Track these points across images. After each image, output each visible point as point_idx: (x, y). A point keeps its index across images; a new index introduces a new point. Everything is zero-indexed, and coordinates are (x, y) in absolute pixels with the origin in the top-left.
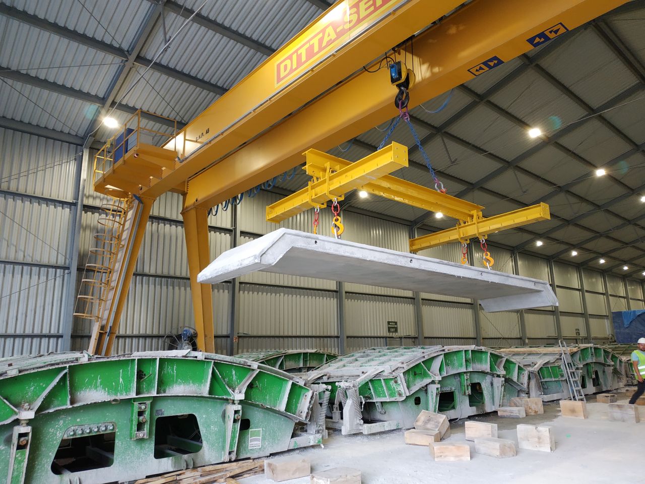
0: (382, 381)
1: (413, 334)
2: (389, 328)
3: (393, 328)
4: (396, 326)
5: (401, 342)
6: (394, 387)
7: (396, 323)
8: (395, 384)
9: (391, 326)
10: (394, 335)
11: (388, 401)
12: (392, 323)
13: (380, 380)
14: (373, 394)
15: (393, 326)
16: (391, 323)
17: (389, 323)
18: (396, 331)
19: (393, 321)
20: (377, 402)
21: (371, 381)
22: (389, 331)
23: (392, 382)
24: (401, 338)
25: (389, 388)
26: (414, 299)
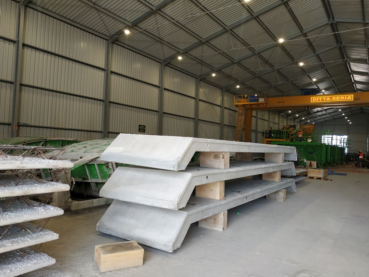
0: (96, 165)
4: (144, 128)
6: (106, 171)
7: (145, 126)
8: (106, 169)
9: (141, 128)
11: (100, 182)
13: (94, 164)
14: (89, 176)
15: (142, 128)
16: (141, 126)
17: (140, 126)
18: (144, 131)
19: (142, 125)
20: (92, 182)
21: (87, 164)
22: (139, 131)
23: (104, 167)
25: (101, 172)
26: (158, 112)
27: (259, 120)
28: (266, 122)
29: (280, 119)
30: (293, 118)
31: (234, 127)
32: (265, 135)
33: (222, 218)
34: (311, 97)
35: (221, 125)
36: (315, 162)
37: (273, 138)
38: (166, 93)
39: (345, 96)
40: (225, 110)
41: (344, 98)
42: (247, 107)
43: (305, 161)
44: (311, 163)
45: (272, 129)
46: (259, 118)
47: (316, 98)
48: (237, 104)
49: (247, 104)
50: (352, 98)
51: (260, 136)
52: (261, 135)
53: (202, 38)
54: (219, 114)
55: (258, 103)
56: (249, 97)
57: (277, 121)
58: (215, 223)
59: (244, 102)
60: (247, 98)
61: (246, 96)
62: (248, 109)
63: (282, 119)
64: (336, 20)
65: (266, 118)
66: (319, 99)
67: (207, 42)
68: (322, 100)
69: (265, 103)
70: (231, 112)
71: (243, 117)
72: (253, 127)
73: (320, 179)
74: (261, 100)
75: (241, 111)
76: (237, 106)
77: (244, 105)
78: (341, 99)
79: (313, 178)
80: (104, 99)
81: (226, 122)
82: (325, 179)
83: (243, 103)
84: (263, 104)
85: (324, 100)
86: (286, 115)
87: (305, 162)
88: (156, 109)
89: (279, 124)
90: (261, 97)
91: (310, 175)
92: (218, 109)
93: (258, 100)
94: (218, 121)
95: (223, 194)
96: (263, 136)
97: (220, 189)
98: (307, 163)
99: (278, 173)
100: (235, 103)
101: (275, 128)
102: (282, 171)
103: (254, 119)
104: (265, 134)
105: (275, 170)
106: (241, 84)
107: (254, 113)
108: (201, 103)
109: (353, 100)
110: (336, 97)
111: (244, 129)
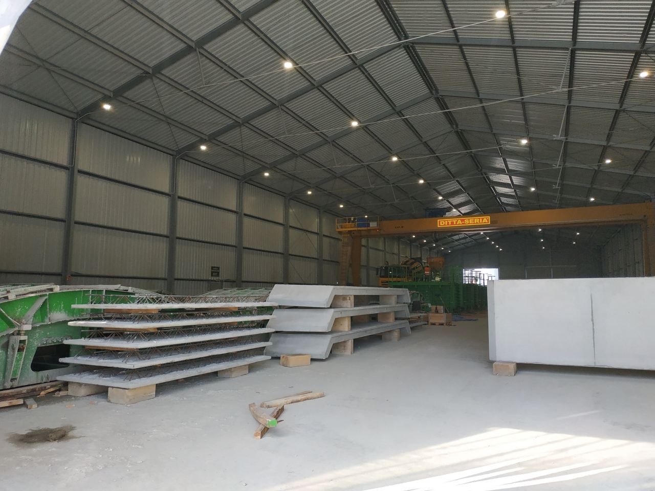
1: (233, 278)
2: (212, 273)
3: (215, 272)
4: (218, 271)
5: (222, 285)
7: (218, 268)
9: (214, 270)
10: (215, 279)
12: (216, 268)
16: (214, 268)
17: (212, 268)
18: (218, 275)
19: (216, 266)
22: (212, 275)
24: (222, 281)
26: (236, 247)
27: (371, 251)
28: (381, 253)
29: (401, 246)
30: (419, 244)
31: (338, 262)
32: (379, 272)
33: (350, 344)
34: (438, 220)
35: (319, 260)
36: (442, 307)
37: (390, 277)
38: (246, 220)
39: (479, 219)
40: (325, 239)
41: (479, 221)
42: (354, 233)
43: (430, 305)
44: (436, 307)
45: (389, 265)
46: (371, 248)
47: (445, 221)
48: (340, 230)
49: (354, 230)
50: (488, 220)
51: (373, 273)
52: (375, 272)
53: (296, 150)
54: (316, 246)
55: (369, 228)
56: (356, 220)
57: (396, 251)
58: (344, 349)
59: (350, 227)
60: (353, 222)
61: (352, 219)
62: (355, 237)
63: (404, 246)
64: (460, 127)
65: (381, 247)
66: (448, 223)
67: (303, 154)
68: (452, 223)
69: (378, 229)
70: (332, 240)
71: (349, 248)
72: (363, 262)
73: (442, 324)
74: (373, 225)
75: (346, 240)
76: (340, 233)
77: (350, 232)
78: (475, 222)
79: (434, 324)
80: (169, 234)
81: (326, 256)
82: (448, 324)
83: (349, 229)
84: (376, 230)
85: (455, 223)
86: (408, 240)
87: (429, 307)
88: (233, 243)
89: (399, 255)
90: (373, 221)
91: (431, 321)
92: (315, 237)
93: (369, 225)
94: (315, 255)
95: (350, 327)
96: (377, 274)
97: (348, 322)
98: (432, 309)
99: (392, 314)
100: (338, 228)
101: (393, 261)
102: (396, 312)
103: (363, 250)
104: (379, 270)
105: (388, 311)
106: (346, 203)
107: (364, 242)
108: (291, 231)
109: (489, 223)
110: (469, 219)
111: (350, 265)
